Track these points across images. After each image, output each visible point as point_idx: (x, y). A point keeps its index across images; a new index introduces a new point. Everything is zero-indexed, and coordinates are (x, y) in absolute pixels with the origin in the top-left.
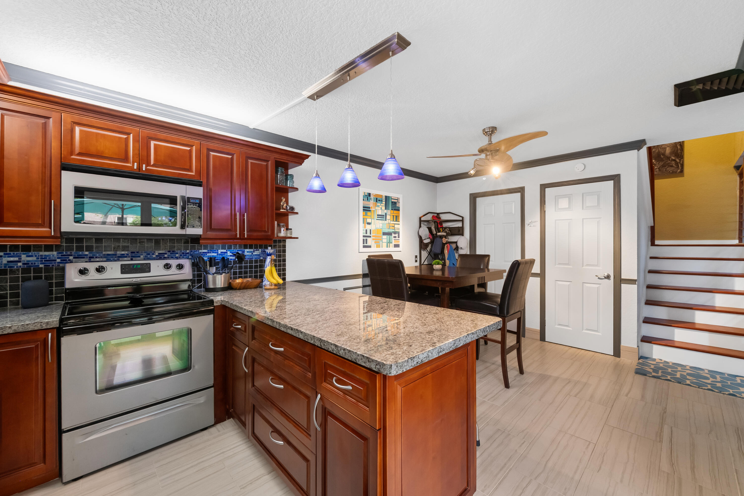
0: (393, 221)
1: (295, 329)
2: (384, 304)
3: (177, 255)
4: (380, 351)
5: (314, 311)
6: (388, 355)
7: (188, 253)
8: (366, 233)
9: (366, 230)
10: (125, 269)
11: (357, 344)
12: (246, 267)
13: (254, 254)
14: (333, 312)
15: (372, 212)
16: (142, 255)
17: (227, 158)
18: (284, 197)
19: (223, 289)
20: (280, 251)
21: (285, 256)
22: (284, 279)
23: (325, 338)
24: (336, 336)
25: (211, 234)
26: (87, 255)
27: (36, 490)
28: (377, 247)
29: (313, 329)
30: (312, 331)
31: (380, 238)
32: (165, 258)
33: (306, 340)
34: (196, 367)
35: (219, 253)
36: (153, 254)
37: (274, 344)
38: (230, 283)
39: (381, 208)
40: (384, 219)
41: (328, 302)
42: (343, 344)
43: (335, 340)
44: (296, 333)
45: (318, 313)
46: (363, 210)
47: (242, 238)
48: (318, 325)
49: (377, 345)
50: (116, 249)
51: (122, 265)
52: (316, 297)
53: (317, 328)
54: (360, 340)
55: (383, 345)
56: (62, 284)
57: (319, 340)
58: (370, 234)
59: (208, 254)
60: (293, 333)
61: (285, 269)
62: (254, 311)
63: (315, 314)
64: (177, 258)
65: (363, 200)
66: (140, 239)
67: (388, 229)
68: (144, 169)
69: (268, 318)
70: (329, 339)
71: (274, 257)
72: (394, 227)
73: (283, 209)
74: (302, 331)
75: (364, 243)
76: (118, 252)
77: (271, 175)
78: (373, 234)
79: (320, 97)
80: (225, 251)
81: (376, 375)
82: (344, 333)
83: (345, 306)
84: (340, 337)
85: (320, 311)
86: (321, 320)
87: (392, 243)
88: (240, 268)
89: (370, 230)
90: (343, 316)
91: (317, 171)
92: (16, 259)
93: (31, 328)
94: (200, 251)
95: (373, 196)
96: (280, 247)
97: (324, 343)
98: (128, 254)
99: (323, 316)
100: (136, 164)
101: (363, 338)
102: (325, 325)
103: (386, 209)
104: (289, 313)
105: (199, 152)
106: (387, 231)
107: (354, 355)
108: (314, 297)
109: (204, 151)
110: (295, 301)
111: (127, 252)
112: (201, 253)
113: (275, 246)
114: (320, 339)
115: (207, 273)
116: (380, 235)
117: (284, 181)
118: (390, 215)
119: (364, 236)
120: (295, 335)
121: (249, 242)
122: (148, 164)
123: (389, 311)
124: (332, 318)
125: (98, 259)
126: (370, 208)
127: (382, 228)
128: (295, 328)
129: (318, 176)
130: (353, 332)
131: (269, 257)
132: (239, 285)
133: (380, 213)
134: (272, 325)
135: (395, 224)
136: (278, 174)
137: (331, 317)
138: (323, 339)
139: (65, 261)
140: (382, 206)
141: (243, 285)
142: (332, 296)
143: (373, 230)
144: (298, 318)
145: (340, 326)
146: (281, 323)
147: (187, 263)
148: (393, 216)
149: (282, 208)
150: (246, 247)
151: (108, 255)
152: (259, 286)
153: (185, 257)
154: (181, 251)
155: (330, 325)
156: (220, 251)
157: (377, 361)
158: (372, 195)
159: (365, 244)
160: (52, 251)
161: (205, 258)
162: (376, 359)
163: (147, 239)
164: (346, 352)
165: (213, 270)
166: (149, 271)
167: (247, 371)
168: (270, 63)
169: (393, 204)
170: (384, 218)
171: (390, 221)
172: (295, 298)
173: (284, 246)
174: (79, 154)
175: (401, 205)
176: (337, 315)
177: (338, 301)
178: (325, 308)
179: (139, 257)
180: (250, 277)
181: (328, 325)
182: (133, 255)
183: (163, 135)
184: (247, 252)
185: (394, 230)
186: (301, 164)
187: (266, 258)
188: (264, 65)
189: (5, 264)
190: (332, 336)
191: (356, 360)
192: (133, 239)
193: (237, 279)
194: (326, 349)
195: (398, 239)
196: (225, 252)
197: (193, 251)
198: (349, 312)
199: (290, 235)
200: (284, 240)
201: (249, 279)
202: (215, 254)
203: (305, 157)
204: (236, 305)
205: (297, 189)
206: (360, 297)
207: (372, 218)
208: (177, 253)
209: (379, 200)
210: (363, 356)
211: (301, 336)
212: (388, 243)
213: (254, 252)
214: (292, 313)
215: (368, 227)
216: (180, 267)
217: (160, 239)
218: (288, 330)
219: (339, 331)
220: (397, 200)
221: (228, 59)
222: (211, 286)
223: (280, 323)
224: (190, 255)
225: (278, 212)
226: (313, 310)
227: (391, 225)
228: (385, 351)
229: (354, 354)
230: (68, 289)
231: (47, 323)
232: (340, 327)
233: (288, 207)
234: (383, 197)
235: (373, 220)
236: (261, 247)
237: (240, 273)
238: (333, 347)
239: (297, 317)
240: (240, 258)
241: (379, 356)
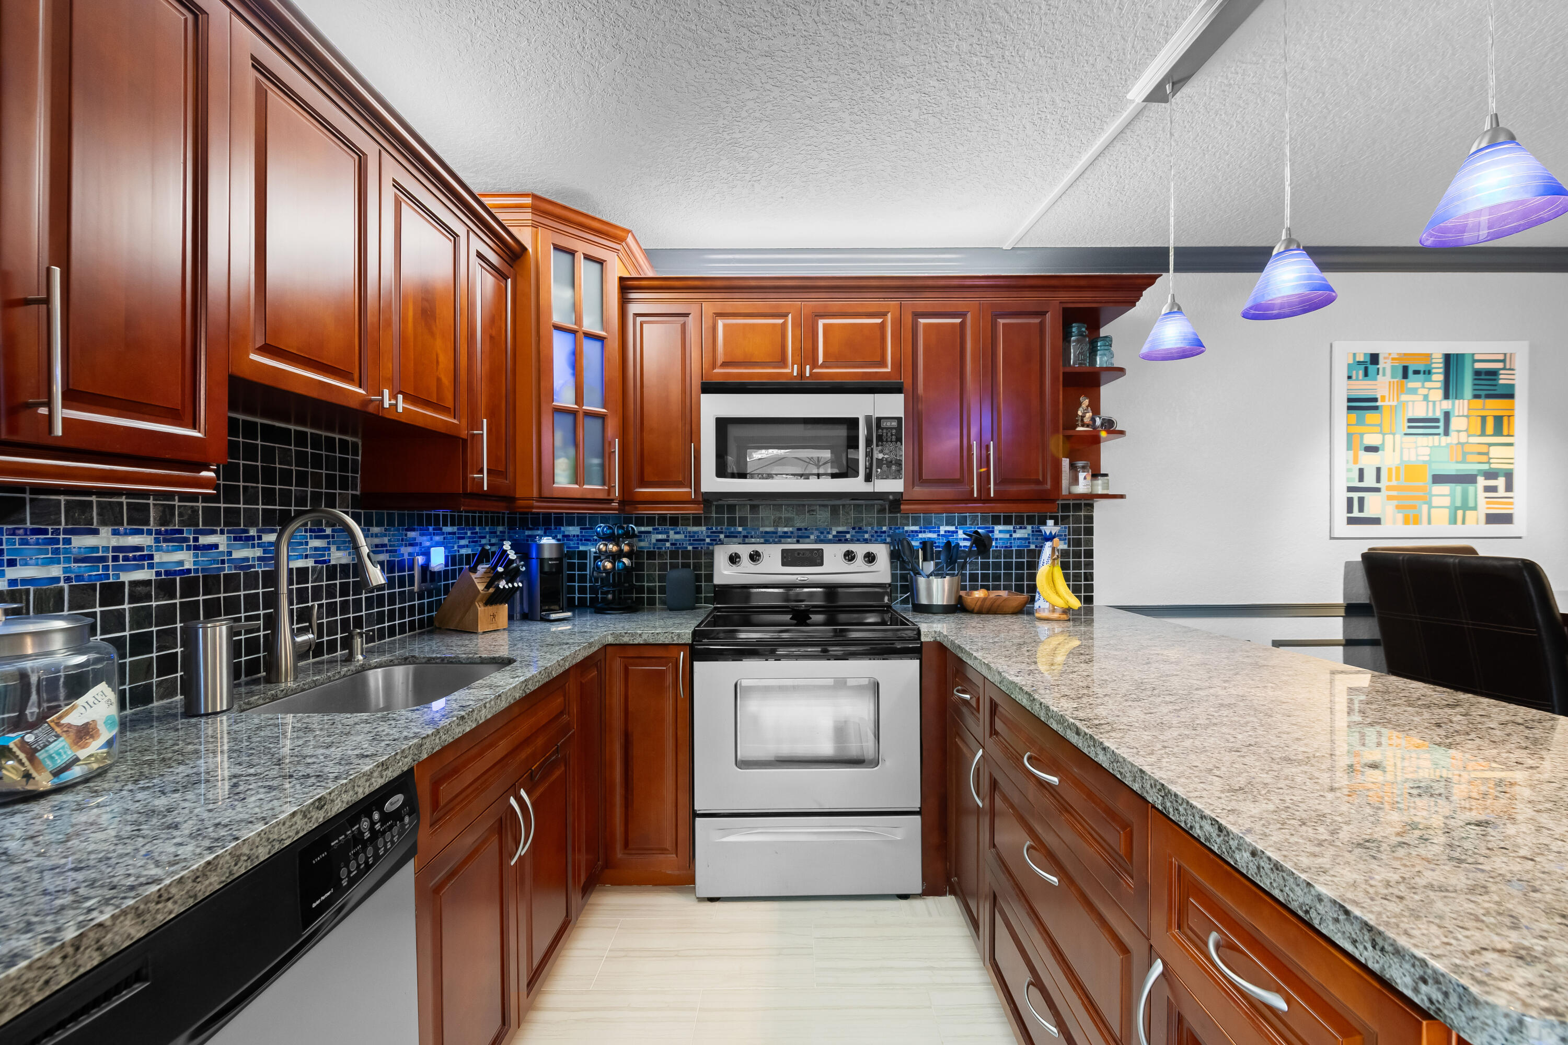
0: (1483, 433)
1: (1086, 734)
2: (1446, 710)
3: (866, 536)
4: (1441, 917)
5: (1156, 692)
6: (1495, 956)
7: (884, 532)
8: (1361, 479)
9: (1361, 471)
10: (789, 559)
11: (1317, 849)
12: (997, 566)
13: (1014, 536)
14: (1222, 705)
15: (1386, 413)
16: (812, 533)
17: (953, 324)
18: (1087, 396)
19: (947, 610)
20: (1077, 531)
21: (1090, 542)
22: (1089, 600)
23: (1181, 789)
24: (1222, 792)
25: (920, 492)
26: (740, 532)
27: (667, 891)
28: (1406, 521)
29: (1143, 746)
30: (1138, 753)
31: (1421, 494)
32: (846, 541)
33: (1119, 776)
34: (888, 763)
35: (942, 533)
36: (828, 533)
37: (1036, 759)
38: (960, 597)
39: (1426, 398)
40: (1441, 430)
41: (1209, 671)
42: (1249, 831)
43: (1216, 803)
44: (1089, 746)
45: (1168, 699)
46: (1349, 408)
47: (984, 498)
48: (1161, 737)
49: (1421, 882)
50: (777, 523)
51: (783, 551)
52: (1173, 654)
53: (1159, 746)
54: (1332, 833)
55: (1455, 891)
56: (710, 577)
57: (1160, 790)
58: (1378, 480)
59: (920, 536)
60: (1080, 745)
61: (1092, 574)
62: (992, 665)
63: (1159, 700)
64: (866, 541)
65: (1349, 377)
66: (809, 505)
67: (1457, 462)
68: (808, 375)
69: (1021, 689)
70: (1197, 794)
71: (1062, 546)
72: (1487, 454)
73: (1083, 426)
74: (1106, 744)
75: (1350, 509)
76: (780, 529)
77: (1053, 348)
78: (1390, 479)
79: (1181, 84)
80: (952, 528)
81: (1421, 1023)
82: (1260, 787)
83: (1271, 693)
84: (1241, 797)
85: (1175, 694)
86: (1175, 721)
87: (1475, 508)
88: (985, 566)
89: (1379, 470)
90: (1262, 726)
91: (1173, 296)
92: (663, 537)
93: (661, 640)
94: (906, 528)
95: (1389, 361)
96: (1077, 520)
97: (1175, 804)
98: (792, 533)
99: (1183, 713)
100: (795, 366)
101: (1345, 827)
102: (1188, 743)
103: (1446, 396)
104: (1080, 684)
105: (898, 323)
106: (1452, 468)
107: (1298, 891)
108: (1165, 652)
109: (908, 319)
110: (1106, 657)
111: (791, 529)
112: (907, 532)
113: (1065, 519)
114: (1163, 785)
115: (918, 573)
116: (1421, 484)
117: (1085, 356)
118: (1467, 416)
119: (1350, 489)
120: (1085, 751)
121: (1001, 509)
122: (814, 365)
123: (1478, 741)
124: (1215, 724)
125: (753, 540)
126: (1375, 400)
127: (1429, 463)
128: (1087, 731)
129: (1176, 310)
130: (1296, 792)
131: (1048, 544)
132: (979, 604)
133: (1420, 413)
134: (1029, 709)
135: (1490, 445)
136: (1069, 342)
137: (1215, 721)
138: (1173, 788)
139: (716, 541)
140: (1430, 389)
141: (988, 603)
142: (1228, 658)
143: (1390, 470)
144: (1102, 704)
145: (1244, 756)
146: (1051, 707)
147: (882, 551)
148: (1484, 419)
149: (1080, 423)
150: (996, 521)
151: (766, 532)
152: (1026, 609)
153: (879, 539)
154: (872, 528)
155: (1206, 744)
156: (943, 529)
157: (1424, 963)
158: (1385, 358)
159: (1356, 514)
160: (701, 525)
161: (915, 544)
162: (1419, 953)
163: (820, 505)
164: (1262, 864)
165: (930, 566)
166: (821, 564)
167: (981, 805)
168: (1032, 45)
169: (1483, 377)
170: (1438, 427)
171: (1469, 436)
172: (1108, 647)
173: (1090, 519)
174: (725, 364)
175: (1520, 379)
176: (1236, 719)
177: (1247, 675)
178: (1197, 689)
179: (809, 537)
180: (1006, 588)
181: (1197, 743)
182: (800, 533)
183: (837, 304)
184: (1000, 531)
185: (1485, 467)
186: (1133, 304)
187: (1042, 547)
188: (1017, 60)
189: (654, 544)
190: (1208, 787)
191: (1307, 912)
192: (799, 505)
193: (977, 589)
194: (1183, 825)
195: (1509, 494)
196: (953, 532)
197: (893, 527)
198: (1284, 715)
199: (1103, 489)
200: (1087, 502)
201: (1004, 594)
202: (933, 536)
203: (1145, 281)
204: (959, 647)
205: (1121, 371)
206: (1333, 673)
207: (1386, 430)
208: (866, 532)
209: (1416, 372)
210: (1347, 912)
211: (1102, 759)
212: (1457, 508)
213: (1015, 532)
214: (1088, 687)
215: (1369, 461)
216: (870, 558)
217: (839, 506)
218: (1068, 731)
219: (1240, 774)
220: (1504, 361)
221: (936, 84)
222: (924, 601)
223: (1047, 708)
224: (889, 536)
225: (1070, 432)
226: (1154, 689)
227: (1468, 449)
228: (1471, 924)
229: (1298, 885)
230: (719, 586)
231: (679, 635)
232: (1246, 760)
233: (1098, 419)
234: (1434, 361)
235: (1389, 438)
236: (1031, 520)
237: (985, 577)
238: (1207, 827)
239: (1099, 701)
240: (981, 543)
241: (1437, 942)
